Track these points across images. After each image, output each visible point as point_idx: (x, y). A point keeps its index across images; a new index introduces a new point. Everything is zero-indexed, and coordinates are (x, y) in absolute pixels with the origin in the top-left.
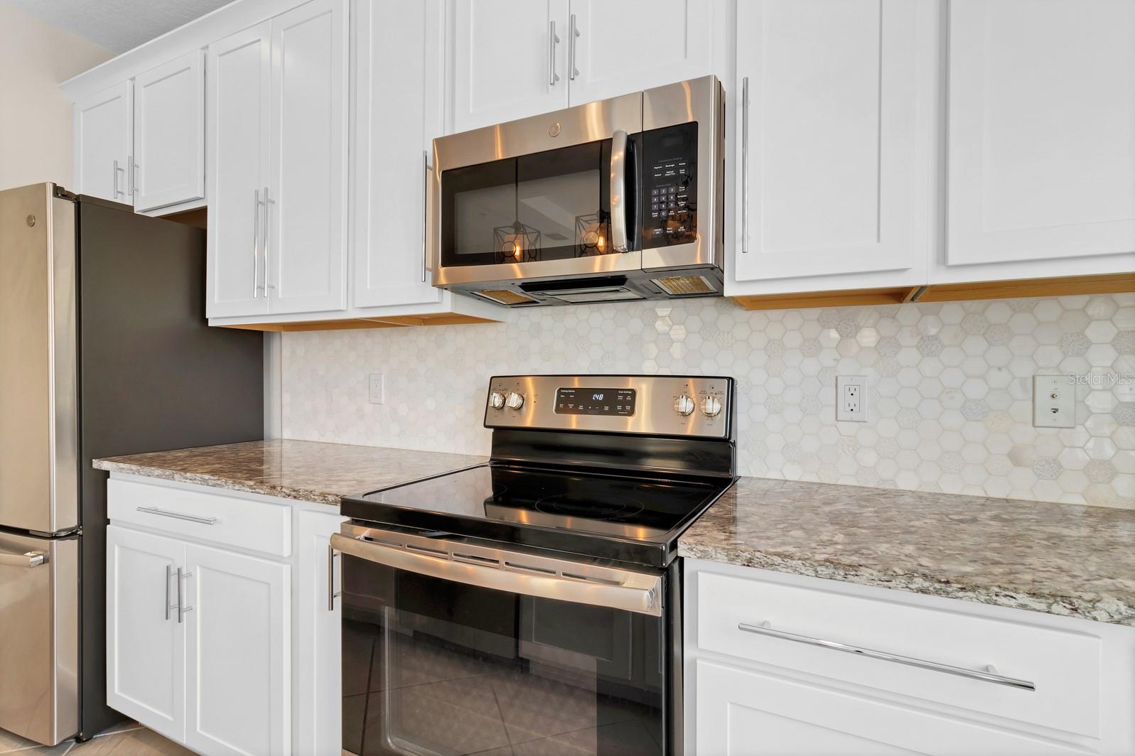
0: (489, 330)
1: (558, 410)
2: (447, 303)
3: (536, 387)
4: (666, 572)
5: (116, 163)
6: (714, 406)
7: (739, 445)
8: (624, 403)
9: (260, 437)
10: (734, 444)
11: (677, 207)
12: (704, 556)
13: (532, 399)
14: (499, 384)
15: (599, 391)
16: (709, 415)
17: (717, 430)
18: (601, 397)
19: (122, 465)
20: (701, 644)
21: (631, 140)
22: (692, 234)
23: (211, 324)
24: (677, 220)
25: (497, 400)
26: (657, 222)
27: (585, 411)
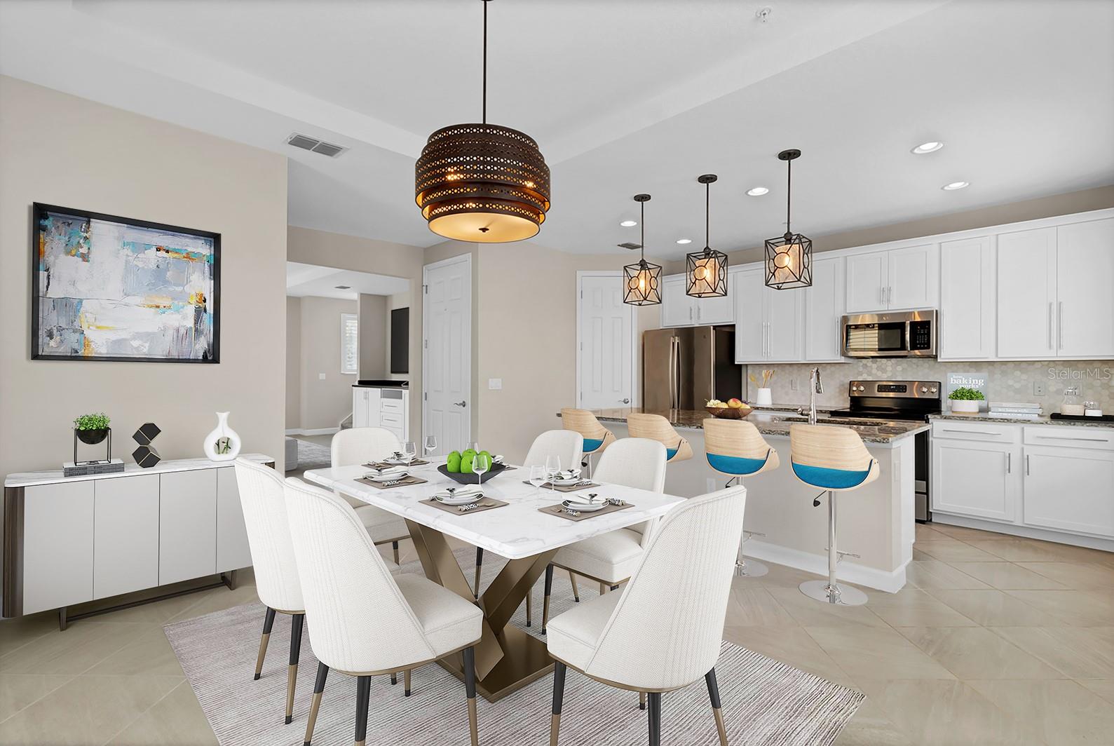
0: (846, 366)
1: (878, 391)
3: (869, 384)
4: (926, 420)
5: (690, 307)
6: (934, 390)
7: (942, 402)
8: (903, 389)
10: (940, 401)
11: (926, 340)
12: (935, 418)
13: (868, 388)
14: (853, 383)
15: (893, 386)
16: (933, 393)
17: (936, 398)
18: (894, 388)
20: (934, 436)
21: (911, 323)
22: (928, 347)
23: (736, 363)
24: (924, 344)
25: (855, 389)
26: (919, 344)
27: (889, 392)
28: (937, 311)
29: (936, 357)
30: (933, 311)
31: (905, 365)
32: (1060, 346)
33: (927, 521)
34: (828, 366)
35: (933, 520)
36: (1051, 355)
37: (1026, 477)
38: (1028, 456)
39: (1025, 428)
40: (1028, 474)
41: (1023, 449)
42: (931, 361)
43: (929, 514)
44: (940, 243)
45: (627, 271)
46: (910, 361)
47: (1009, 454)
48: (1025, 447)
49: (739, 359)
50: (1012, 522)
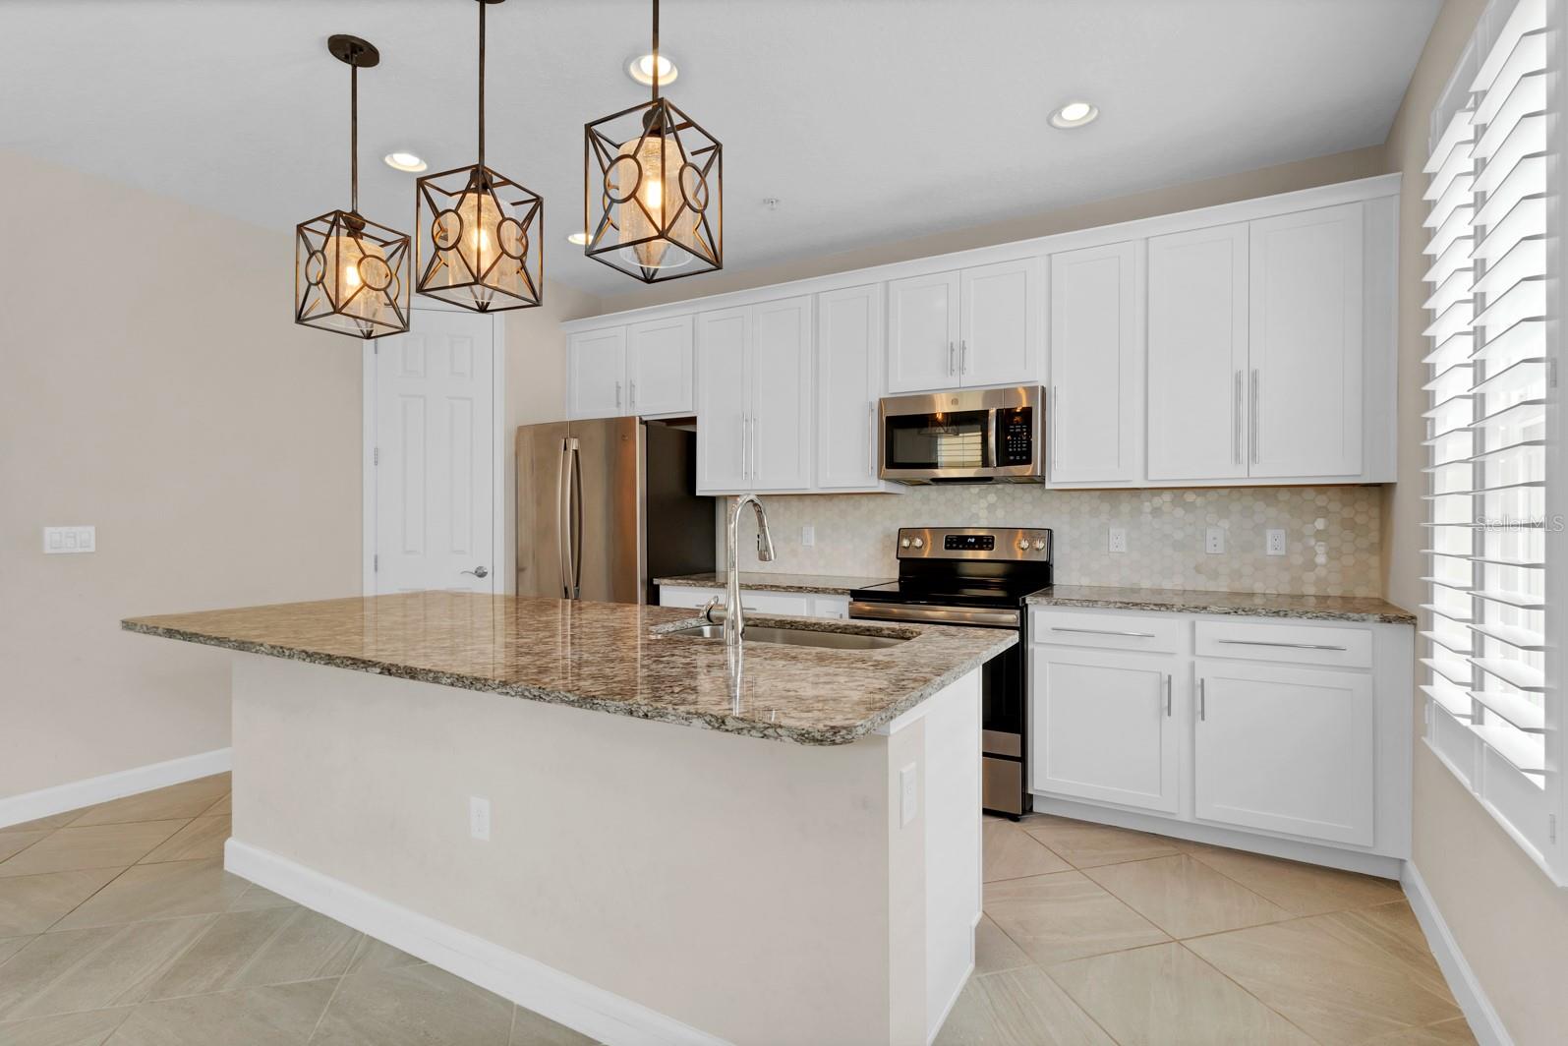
0: (894, 500)
1: (946, 548)
2: (882, 486)
3: (931, 534)
4: (1021, 609)
5: (617, 383)
6: (1040, 545)
7: (1054, 566)
8: (988, 543)
9: (715, 571)
10: (1052, 566)
11: (1022, 447)
12: (1037, 603)
13: (929, 542)
14: (903, 533)
15: (971, 537)
16: (1038, 549)
17: (1043, 558)
18: (973, 540)
19: (680, 581)
20: (1036, 640)
21: (999, 412)
22: (1028, 461)
23: (698, 494)
24: (1021, 454)
25: (906, 543)
26: (1012, 454)
27: (964, 548)
28: (1043, 389)
29: (1039, 481)
30: (1037, 387)
31: (992, 498)
32: (1253, 456)
33: (1024, 812)
34: (864, 500)
35: (1035, 809)
36: (1237, 475)
37: (1199, 723)
38: (1202, 681)
39: (1198, 623)
40: (1203, 719)
41: (1193, 666)
42: (1035, 490)
43: (1027, 800)
44: (1050, 255)
45: (305, 237)
46: (1003, 489)
47: (1170, 677)
48: (1198, 662)
49: (703, 488)
50: (1173, 814)
